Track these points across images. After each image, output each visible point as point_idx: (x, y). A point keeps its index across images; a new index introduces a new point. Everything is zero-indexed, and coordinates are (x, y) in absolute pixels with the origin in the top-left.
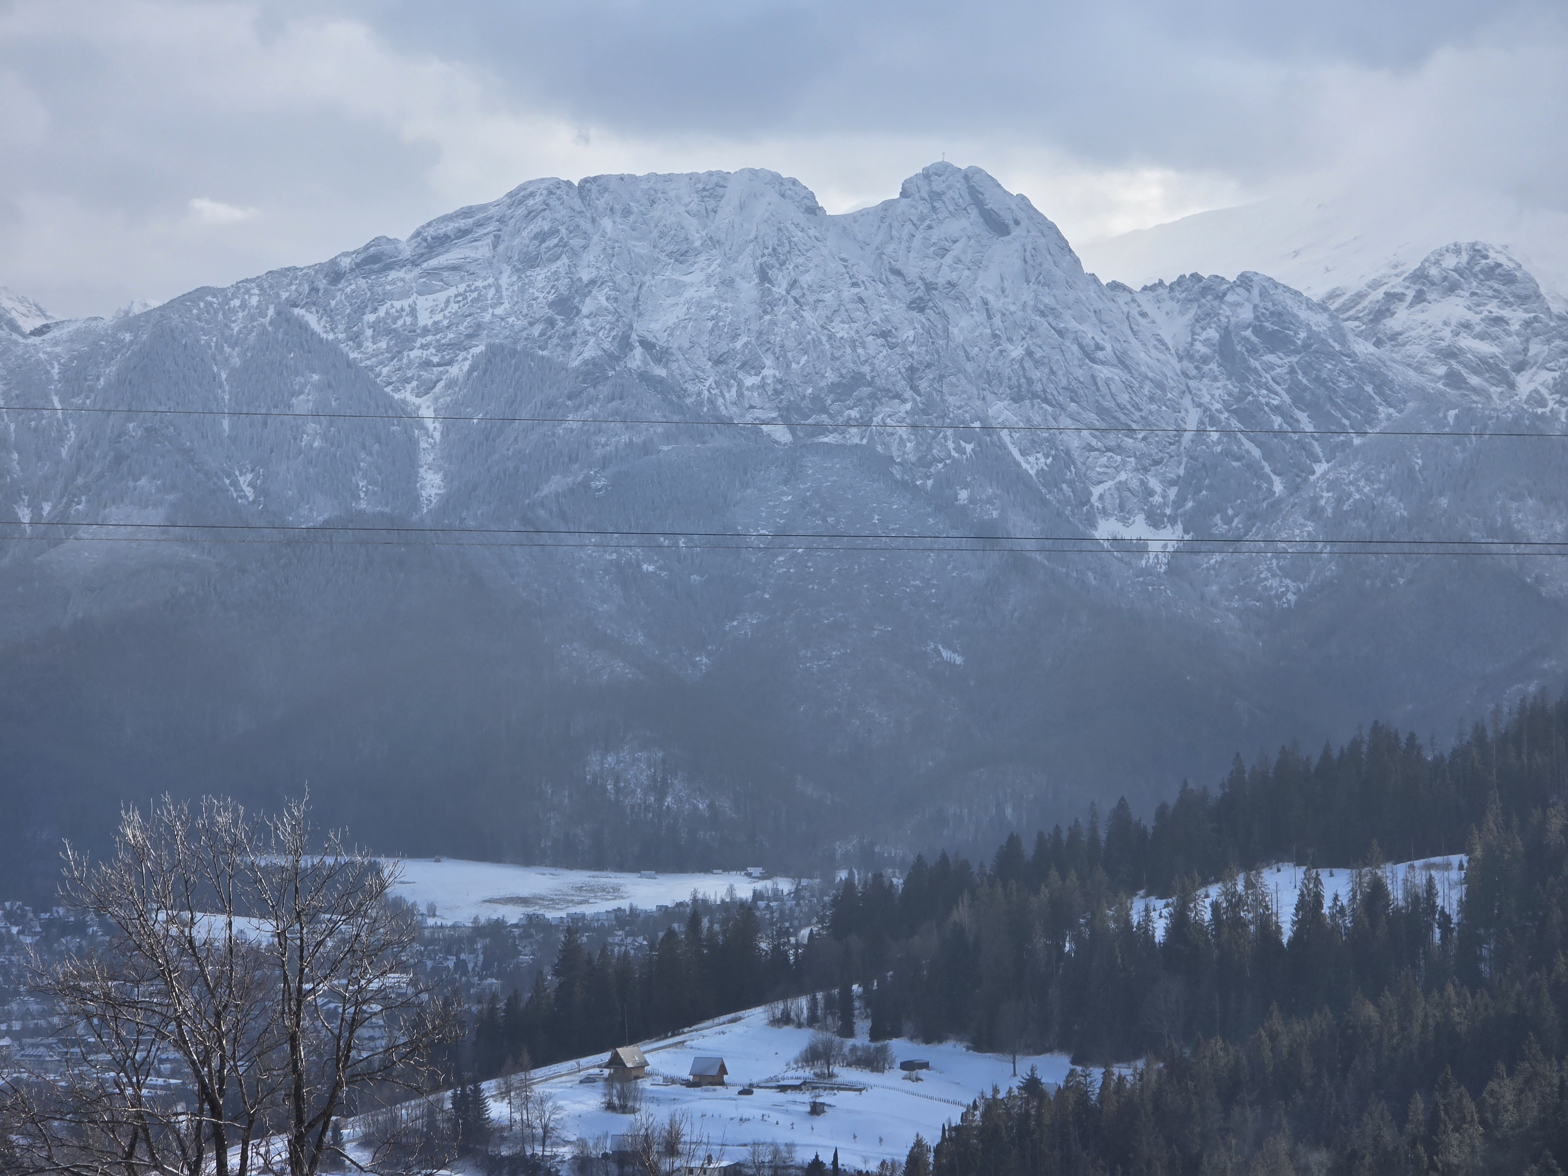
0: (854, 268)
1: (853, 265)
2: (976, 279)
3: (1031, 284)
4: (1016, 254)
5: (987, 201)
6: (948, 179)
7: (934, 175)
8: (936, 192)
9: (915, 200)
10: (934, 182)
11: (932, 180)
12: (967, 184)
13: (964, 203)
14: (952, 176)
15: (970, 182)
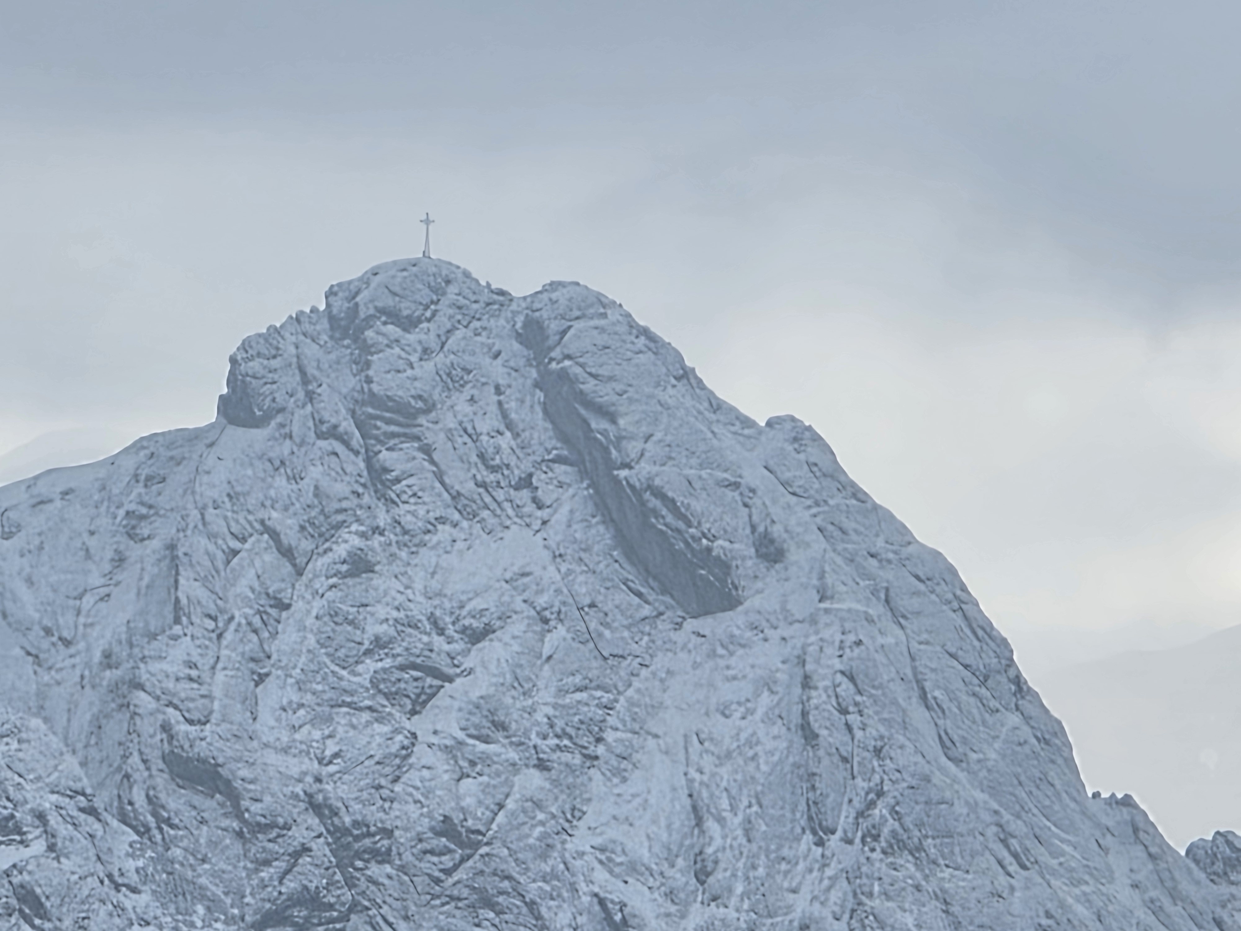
4: (766, 699)
6: (450, 341)
7: (384, 318)
8: (390, 404)
9: (291, 437)
10: (381, 351)
11: (370, 342)
12: (534, 363)
13: (518, 451)
14: (466, 327)
15: (553, 355)
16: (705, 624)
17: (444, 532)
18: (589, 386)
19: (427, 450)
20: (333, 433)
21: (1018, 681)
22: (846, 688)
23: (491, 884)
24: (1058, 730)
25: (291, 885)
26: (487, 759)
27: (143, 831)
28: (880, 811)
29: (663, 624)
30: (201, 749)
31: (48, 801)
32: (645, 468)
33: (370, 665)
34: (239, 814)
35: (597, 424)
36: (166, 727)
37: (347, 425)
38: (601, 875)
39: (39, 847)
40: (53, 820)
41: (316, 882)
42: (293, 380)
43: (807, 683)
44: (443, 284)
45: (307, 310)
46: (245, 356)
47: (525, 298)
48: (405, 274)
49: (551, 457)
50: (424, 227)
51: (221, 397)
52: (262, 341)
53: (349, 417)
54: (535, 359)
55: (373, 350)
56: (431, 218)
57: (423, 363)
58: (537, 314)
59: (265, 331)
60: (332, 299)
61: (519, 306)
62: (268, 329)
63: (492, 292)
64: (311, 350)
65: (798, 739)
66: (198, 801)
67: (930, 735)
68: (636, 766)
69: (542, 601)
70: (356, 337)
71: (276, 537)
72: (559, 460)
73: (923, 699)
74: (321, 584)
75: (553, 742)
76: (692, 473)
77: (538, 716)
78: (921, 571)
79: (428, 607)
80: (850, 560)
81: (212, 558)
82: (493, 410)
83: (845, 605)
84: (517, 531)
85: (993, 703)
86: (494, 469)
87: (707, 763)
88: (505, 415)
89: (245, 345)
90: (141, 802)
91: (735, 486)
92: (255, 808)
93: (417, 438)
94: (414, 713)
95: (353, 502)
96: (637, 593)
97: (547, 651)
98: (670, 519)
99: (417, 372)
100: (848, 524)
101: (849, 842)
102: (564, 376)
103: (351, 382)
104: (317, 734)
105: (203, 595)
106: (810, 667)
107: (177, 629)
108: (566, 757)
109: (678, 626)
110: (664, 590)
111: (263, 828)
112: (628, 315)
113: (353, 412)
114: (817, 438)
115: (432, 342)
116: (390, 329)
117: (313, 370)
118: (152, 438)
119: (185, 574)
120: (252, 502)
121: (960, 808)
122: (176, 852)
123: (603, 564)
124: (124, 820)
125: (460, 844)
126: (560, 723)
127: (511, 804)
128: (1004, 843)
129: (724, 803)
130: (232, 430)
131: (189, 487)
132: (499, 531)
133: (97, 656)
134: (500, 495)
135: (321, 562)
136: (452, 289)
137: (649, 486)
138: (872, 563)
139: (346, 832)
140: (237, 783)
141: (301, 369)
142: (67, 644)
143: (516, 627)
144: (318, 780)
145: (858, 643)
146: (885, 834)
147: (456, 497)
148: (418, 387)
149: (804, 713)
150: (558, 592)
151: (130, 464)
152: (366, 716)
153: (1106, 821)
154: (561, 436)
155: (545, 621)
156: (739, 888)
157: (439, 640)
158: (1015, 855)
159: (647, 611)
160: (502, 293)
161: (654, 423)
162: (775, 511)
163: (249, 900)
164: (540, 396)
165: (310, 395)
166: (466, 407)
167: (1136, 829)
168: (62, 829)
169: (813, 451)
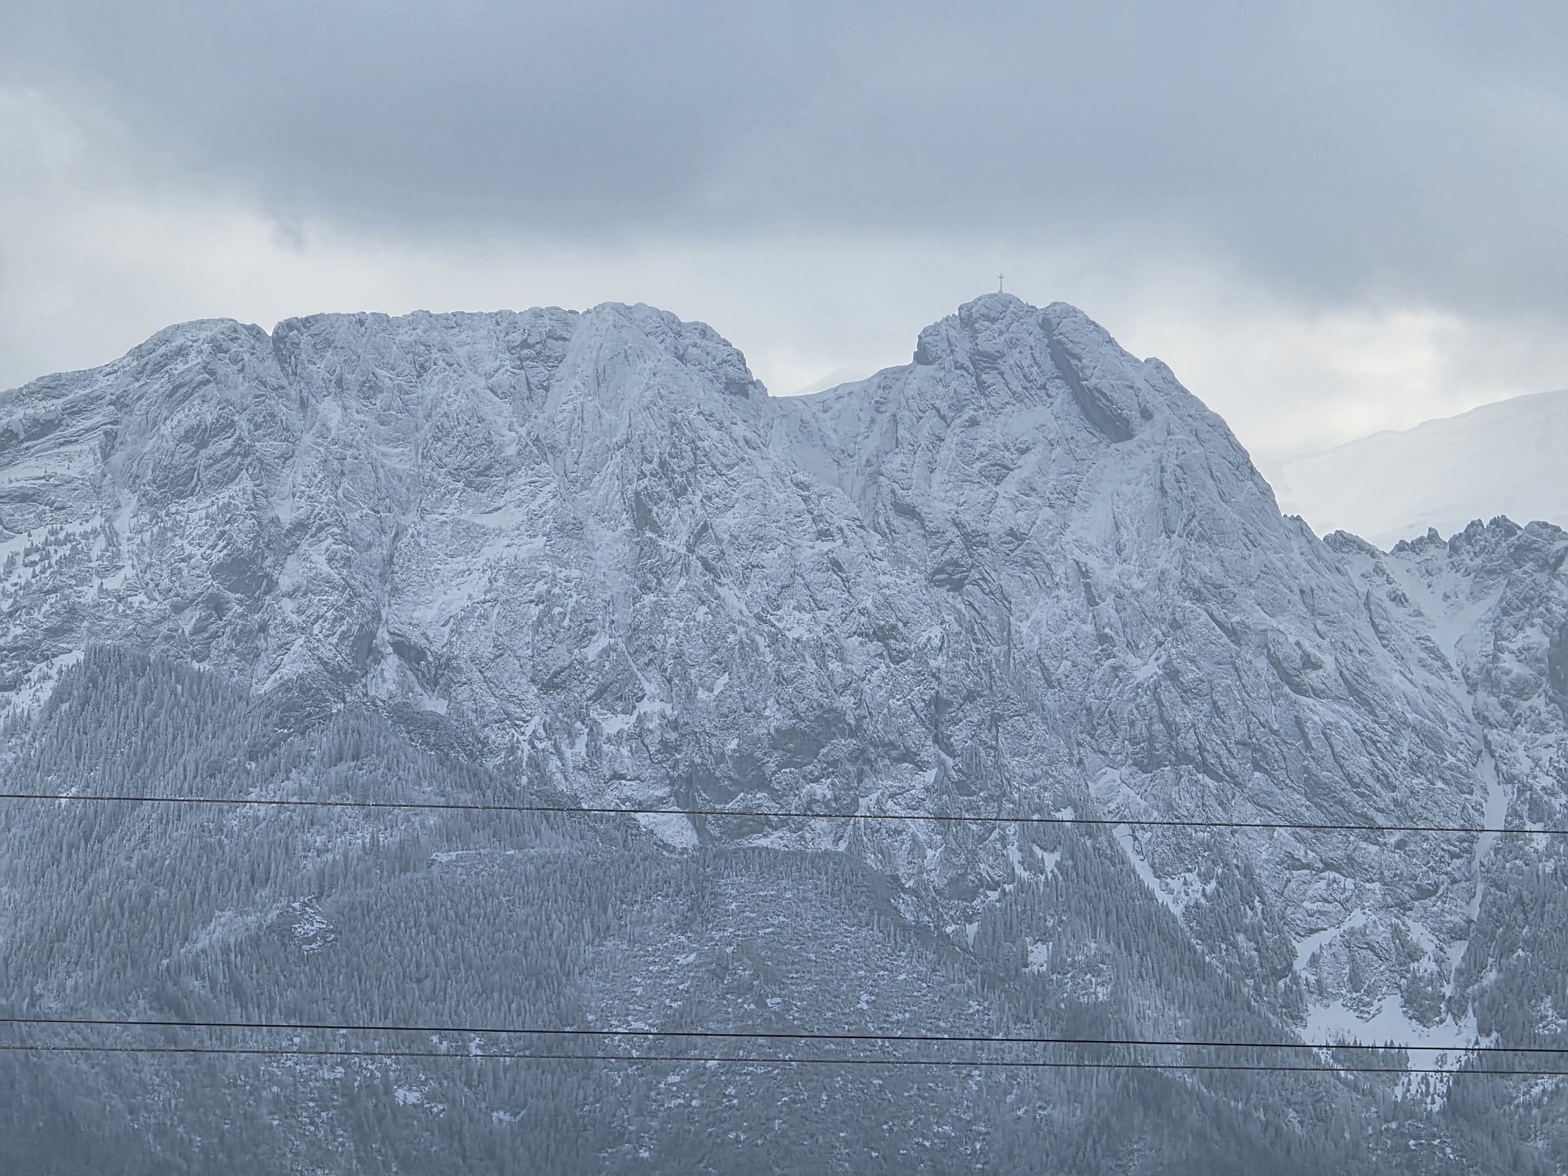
0: (823, 501)
1: (821, 496)
2: (1066, 526)
3: (1175, 536)
4: (1145, 477)
5: (1088, 372)
6: (1010, 328)
7: (983, 319)
8: (986, 354)
9: (944, 370)
10: (982, 332)
11: (977, 329)
12: (1047, 337)
13: (1040, 374)
14: (1018, 322)
15: (1054, 333)
16: (1119, 446)
17: (1009, 408)
18: (1070, 346)
19: (1002, 374)
20: (962, 367)
21: (1252, 468)
22: (1179, 472)
23: (1030, 556)
24: (1269, 488)
25: (946, 557)
26: (1027, 503)
27: (884, 535)
28: (1194, 523)
29: (1102, 446)
30: (908, 500)
31: (844, 523)
32: (1094, 381)
33: (978, 465)
34: (923, 527)
35: (1073, 362)
36: (893, 491)
37: (968, 364)
38: (1076, 551)
39: (840, 542)
40: (846, 531)
41: (957, 555)
42: (945, 345)
43: (1163, 470)
44: (1008, 304)
45: (951, 315)
46: (924, 335)
47: (1042, 309)
48: (992, 299)
49: (1054, 376)
50: (1000, 280)
51: (915, 352)
52: (932, 329)
53: (969, 360)
54: (1047, 335)
55: (978, 332)
57: (1000, 337)
58: (1048, 316)
59: (933, 324)
60: (961, 311)
61: (1040, 312)
63: (1029, 307)
64: (952, 333)
65: (1159, 494)
66: (906, 522)
67: (1215, 491)
68: (1091, 506)
69: (1051, 436)
70: (971, 327)
71: (938, 411)
72: (1057, 377)
73: (1212, 476)
74: (958, 431)
75: (1056, 496)
76: (1113, 382)
77: (1050, 485)
78: (1211, 422)
79: (1002, 439)
80: (1181, 418)
81: (911, 420)
82: (1029, 356)
83: (1178, 437)
84: (1040, 408)
85: (1241, 478)
86: (1030, 382)
87: (1121, 504)
88: (1034, 359)
89: (925, 330)
90: (883, 523)
91: (1132, 387)
92: (931, 525)
93: (997, 369)
94: (997, 484)
95: (970, 396)
96: (1091, 433)
97: (1053, 457)
98: (1104, 402)
99: (997, 341)
100: (1180, 403)
101: (1181, 537)
102: (1059, 342)
103: (969, 345)
104: (956, 493)
105: (908, 436)
106: (1164, 463)
107: (897, 450)
108: (1061, 502)
109: (1108, 447)
110: (1102, 431)
111: (934, 533)
112: (1086, 316)
113: (970, 358)
114: (1166, 367)
115: (1003, 328)
116: (986, 323)
117: (953, 341)
118: (887, 369)
119: (900, 427)
120: (928, 396)
121: (1228, 522)
122: (898, 544)
123: (1076, 421)
124: (876, 530)
125: (1017, 539)
126: (1059, 488)
127: (1038, 522)
128: (1247, 536)
129: (1128, 521)
130: (920, 367)
131: (902, 390)
132: (1032, 407)
133: (863, 462)
134: (1033, 392)
135: (958, 421)
136: (1012, 306)
137: (1096, 388)
138: (1190, 419)
139: (969, 534)
140: (923, 515)
141: (949, 341)
142: (851, 457)
143: (1040, 448)
144: (957, 513)
145: (1184, 453)
146: (1196, 533)
147: (1014, 393)
148: (998, 347)
149: (1162, 483)
150: (1057, 433)
151: (876, 381)
152: (977, 486)
153: (1289, 526)
154: (1058, 367)
155: (1052, 445)
156: (1135, 556)
157: (1007, 454)
158: (1251, 542)
159: (1095, 440)
160: (1033, 307)
161: (1097, 361)
162: (1148, 398)
163: (929, 563)
164: (1049, 350)
165: (952, 351)
166: (1018, 356)
167: (1302, 530)
168: (850, 534)
169: (1165, 372)
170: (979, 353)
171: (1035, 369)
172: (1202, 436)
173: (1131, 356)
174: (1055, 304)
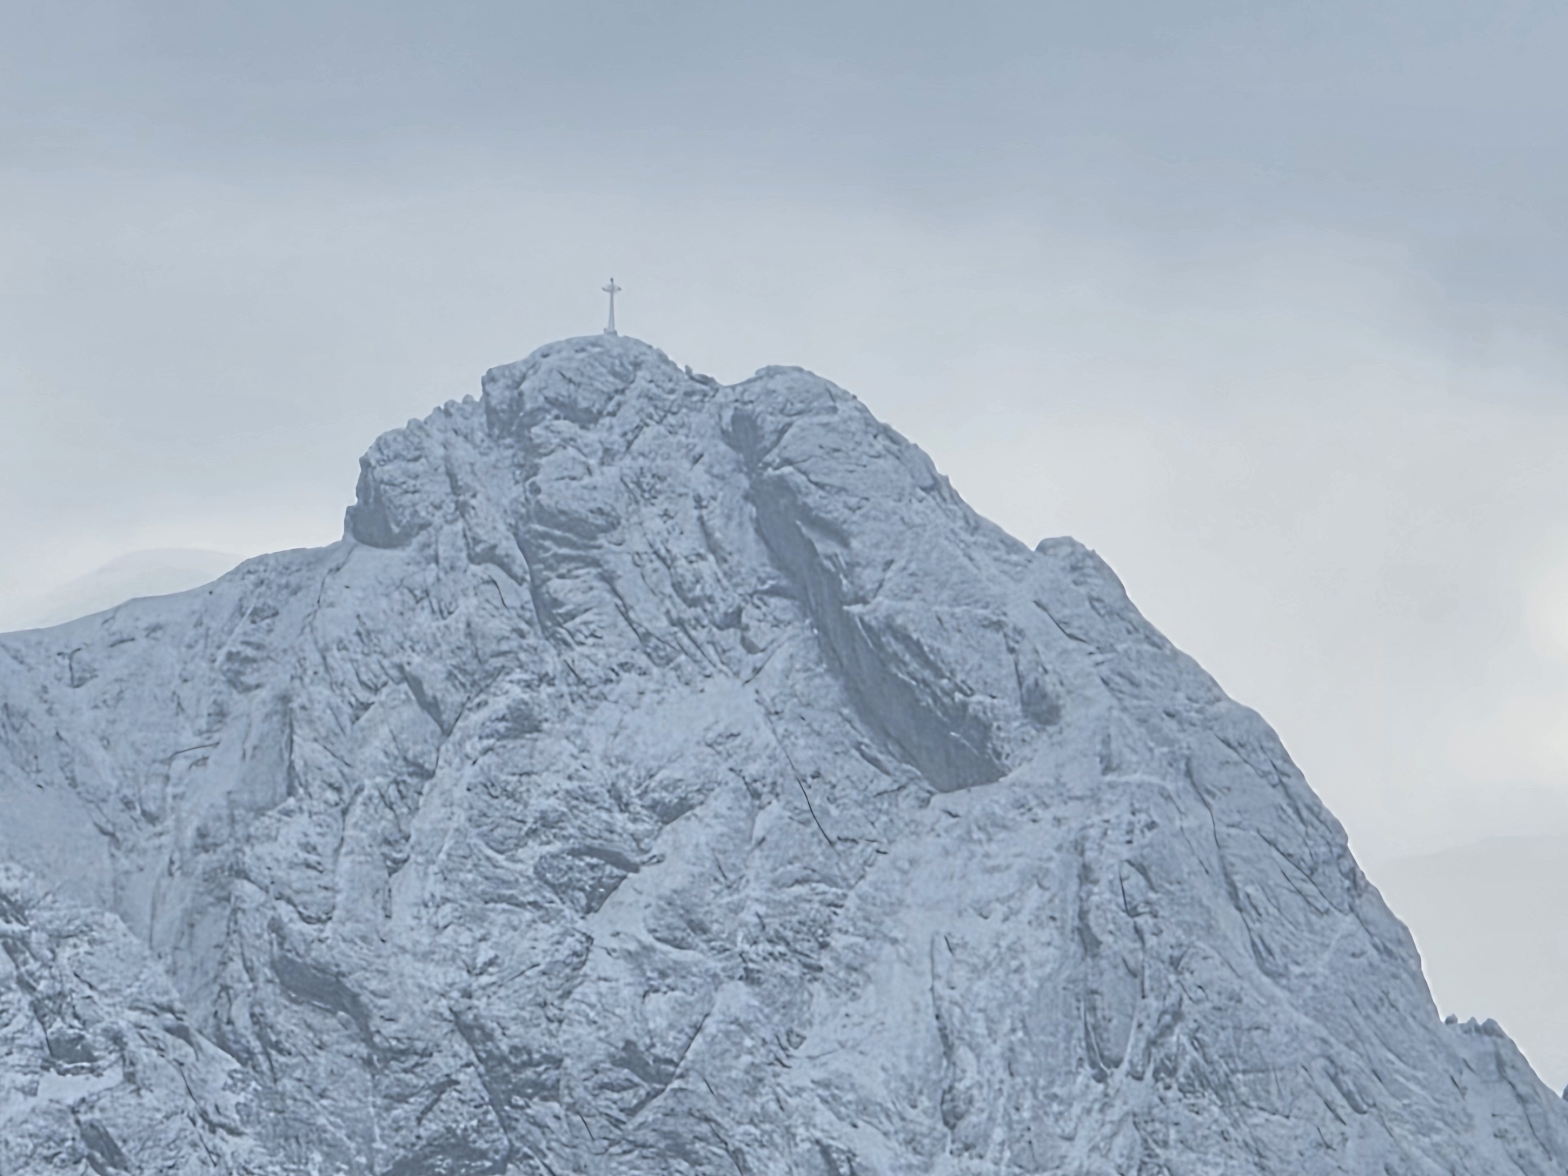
3: (1119, 1075)
4: (1034, 896)
6: (637, 442)
7: (555, 412)
8: (563, 518)
9: (437, 562)
10: (552, 452)
11: (537, 441)
12: (745, 469)
13: (725, 582)
14: (659, 423)
15: (768, 458)
16: (958, 801)
17: (629, 681)
18: (814, 498)
19: (608, 578)
20: (490, 556)
21: (1353, 875)
22: (1136, 880)
23: (685, 1128)
24: (1404, 938)
25: (432, 1127)
27: (246, 1057)
28: (1178, 1037)
29: (906, 802)
30: (320, 953)
31: (126, 1019)
32: (883, 604)
33: (533, 851)
34: (368, 1039)
35: (824, 546)
36: (276, 926)
37: (508, 546)
38: (824, 1116)
39: (114, 1076)
41: (464, 1123)
42: (440, 489)
43: (1086, 875)
44: (630, 368)
45: (459, 400)
46: (378, 456)
47: (733, 388)
48: (581, 355)
49: (766, 587)
50: (608, 295)
51: (349, 509)
52: (400, 439)
53: (512, 537)
54: (746, 464)
55: (542, 451)
56: (617, 283)
57: (605, 469)
58: (750, 407)
59: (404, 425)
60: (489, 388)
61: (726, 396)
62: (409, 423)
63: (692, 378)
64: (463, 452)
65: (1074, 948)
66: (315, 1020)
67: (1240, 942)
68: (869, 978)
69: (752, 769)
70: (519, 436)
71: (416, 684)
72: (774, 592)
73: (1233, 894)
74: (472, 747)
75: (764, 947)
76: (943, 610)
77: (748, 916)
78: (1231, 735)
79: (610, 774)
80: (1142, 721)
81: (336, 712)
82: (692, 526)
83: (1136, 778)
84: (721, 682)
85: (1323, 904)
86: (693, 603)
87: (961, 975)
88: (707, 534)
89: (380, 445)
90: (243, 1021)
91: (998, 626)
92: (390, 1029)
93: (596, 563)
94: (589, 910)
95: (514, 643)
96: (874, 762)
97: (758, 833)
98: (914, 666)
99: (597, 479)
100: (1140, 675)
101: (1139, 1078)
102: (782, 484)
103: (517, 491)
104: (466, 938)
105: (324, 759)
106: (1090, 855)
107: (291, 802)
108: (782, 967)
109: (925, 803)
110: (908, 757)
111: (400, 1054)
112: (863, 410)
113: (514, 530)
114: (1101, 567)
115: (616, 440)
116: (563, 425)
117: (464, 478)
118: (262, 560)
119: (302, 734)
120: (387, 643)
121: (1278, 1036)
122: (287, 1084)
123: (829, 724)
124: (223, 1044)
125: (647, 1077)
126: (774, 924)
127: (711, 1027)
128: (1334, 1079)
129: (980, 1028)
130: (364, 553)
131: (308, 625)
132: (699, 684)
133: (190, 833)
134: (701, 635)
135: (476, 718)
136: (642, 376)
137: (889, 626)
138: (1169, 726)
139: (503, 1060)
140: (365, 998)
141: (451, 475)
142: (151, 818)
143: (720, 802)
144: (468, 994)
145: (1152, 826)
146: (1184, 1067)
147: (645, 637)
148: (600, 500)
149: (1082, 915)
150: (773, 758)
151: (234, 592)
152: (527, 915)
153: (1463, 1053)
154: (778, 560)
155: (756, 795)
156: (998, 1134)
157: (620, 818)
158: (1348, 1095)
159: (885, 783)
160: (705, 380)
161: (897, 545)
162: (1048, 658)
163: (378, 1145)
164: (751, 510)
165: (462, 509)
166: (657, 524)
167: (1500, 1064)
168: (146, 1055)
169: (1096, 583)
170: (542, 514)
171: (709, 566)
172: (1210, 776)
173: (997, 530)
174: (771, 372)
